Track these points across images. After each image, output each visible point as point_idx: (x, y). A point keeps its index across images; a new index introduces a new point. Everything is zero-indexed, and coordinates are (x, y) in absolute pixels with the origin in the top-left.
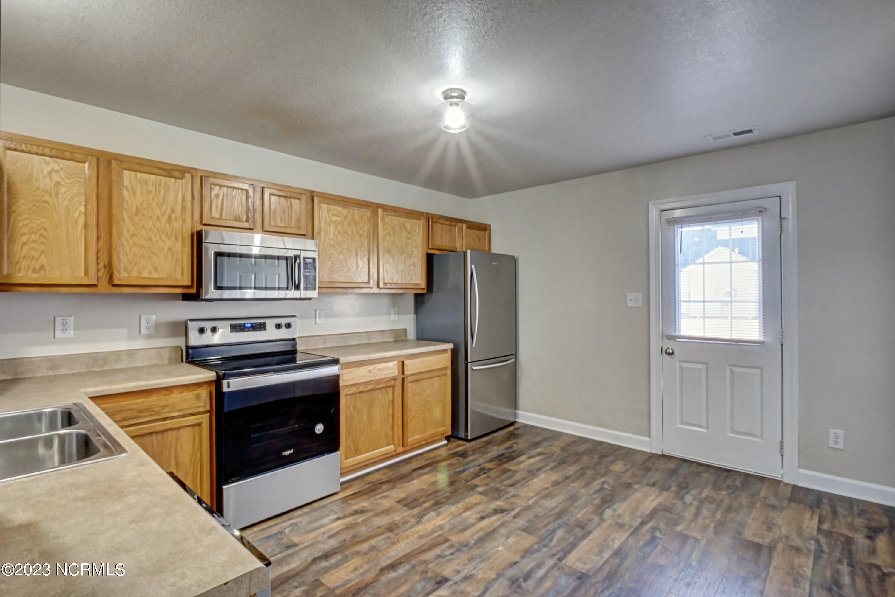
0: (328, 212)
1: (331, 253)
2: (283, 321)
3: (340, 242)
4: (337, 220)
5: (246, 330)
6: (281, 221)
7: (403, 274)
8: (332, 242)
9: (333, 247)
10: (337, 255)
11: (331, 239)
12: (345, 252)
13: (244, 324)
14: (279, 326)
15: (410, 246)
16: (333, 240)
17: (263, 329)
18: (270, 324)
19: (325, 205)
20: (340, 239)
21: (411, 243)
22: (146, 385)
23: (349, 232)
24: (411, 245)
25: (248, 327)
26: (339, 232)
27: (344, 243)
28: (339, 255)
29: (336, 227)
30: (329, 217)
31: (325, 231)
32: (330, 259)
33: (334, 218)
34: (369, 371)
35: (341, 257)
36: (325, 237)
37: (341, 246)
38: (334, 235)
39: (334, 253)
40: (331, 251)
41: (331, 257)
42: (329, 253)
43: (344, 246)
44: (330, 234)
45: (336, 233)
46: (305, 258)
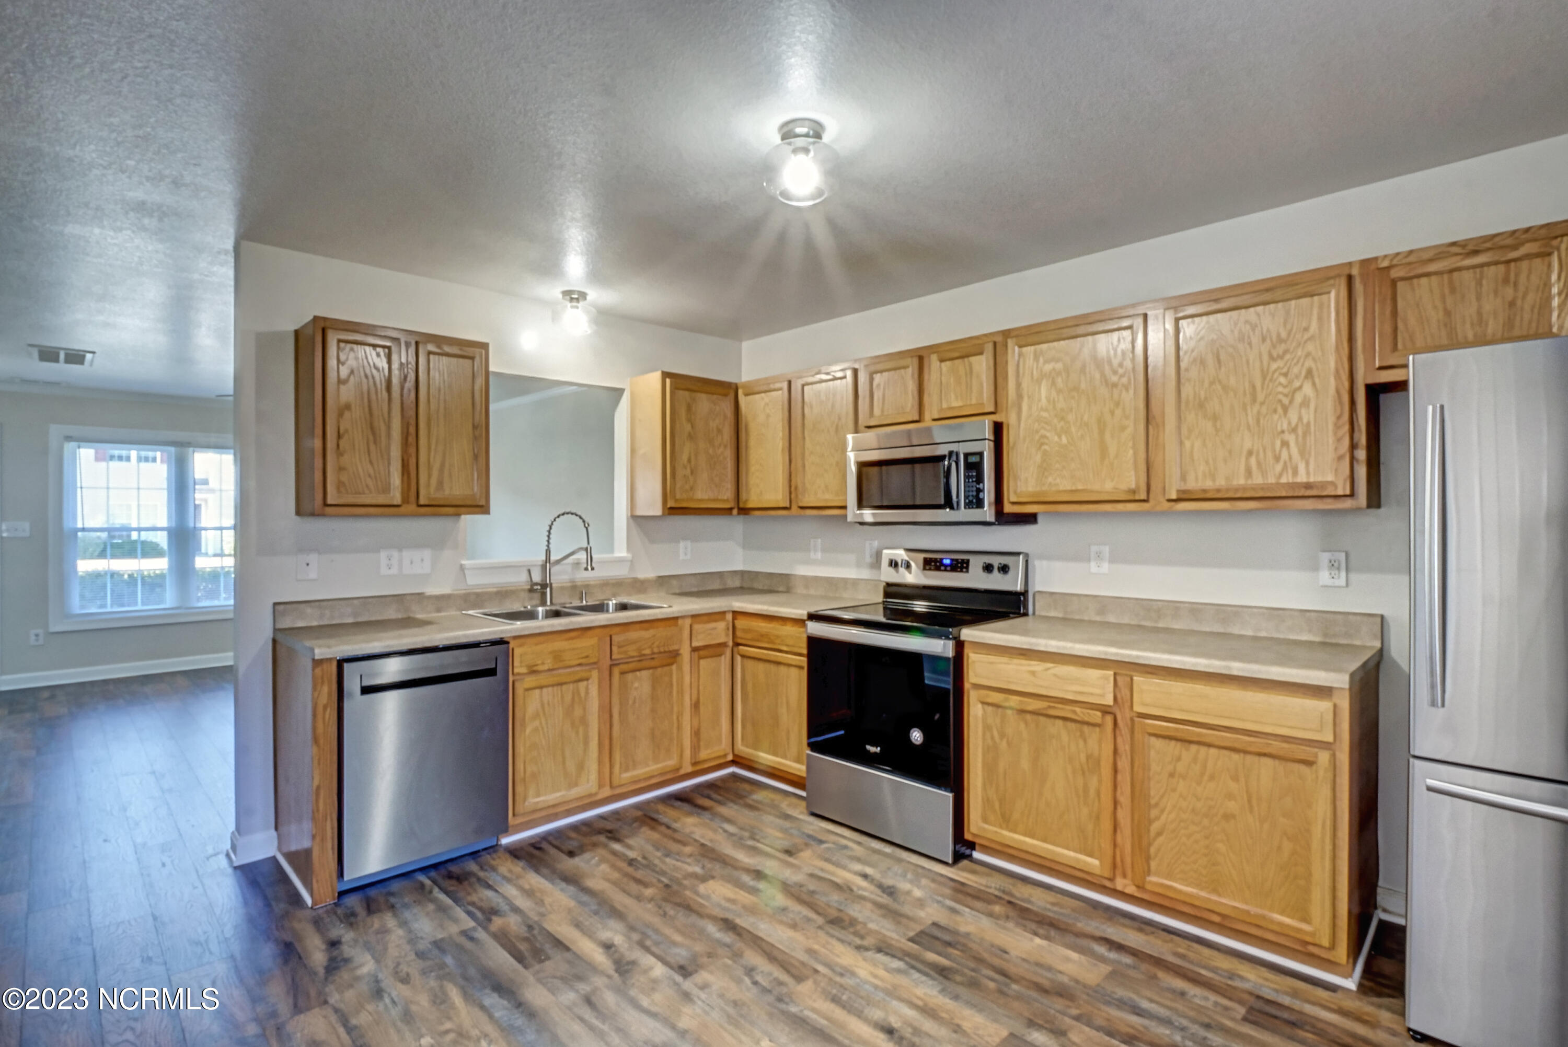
0: (1036, 358)
1: (1044, 437)
2: (996, 561)
3: (1062, 410)
4: (1054, 369)
5: (942, 568)
6: (957, 397)
7: (1253, 461)
8: (1044, 414)
9: (1046, 423)
10: (1056, 438)
11: (1042, 409)
12: (1073, 429)
13: (942, 560)
14: (988, 568)
15: (1282, 380)
16: (1046, 410)
17: (964, 570)
18: (976, 563)
19: (1029, 348)
20: (1061, 404)
21: (1285, 370)
22: (767, 610)
23: (1083, 386)
24: (1285, 375)
25: (946, 566)
26: (1059, 391)
27: (1071, 410)
28: (1060, 437)
29: (1054, 383)
30: (1037, 368)
31: (1029, 397)
32: (1040, 448)
33: (1048, 367)
34: (1033, 673)
35: (1064, 440)
36: (1030, 408)
37: (1063, 419)
38: (1048, 400)
39: (1048, 434)
40: (1043, 432)
41: (1042, 444)
42: (1037, 437)
43: (1071, 417)
44: (1040, 400)
45: (1054, 394)
46: (966, 455)
